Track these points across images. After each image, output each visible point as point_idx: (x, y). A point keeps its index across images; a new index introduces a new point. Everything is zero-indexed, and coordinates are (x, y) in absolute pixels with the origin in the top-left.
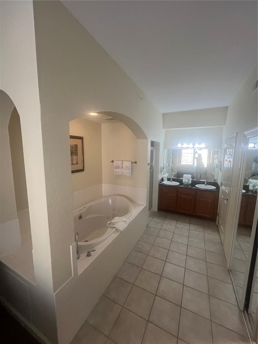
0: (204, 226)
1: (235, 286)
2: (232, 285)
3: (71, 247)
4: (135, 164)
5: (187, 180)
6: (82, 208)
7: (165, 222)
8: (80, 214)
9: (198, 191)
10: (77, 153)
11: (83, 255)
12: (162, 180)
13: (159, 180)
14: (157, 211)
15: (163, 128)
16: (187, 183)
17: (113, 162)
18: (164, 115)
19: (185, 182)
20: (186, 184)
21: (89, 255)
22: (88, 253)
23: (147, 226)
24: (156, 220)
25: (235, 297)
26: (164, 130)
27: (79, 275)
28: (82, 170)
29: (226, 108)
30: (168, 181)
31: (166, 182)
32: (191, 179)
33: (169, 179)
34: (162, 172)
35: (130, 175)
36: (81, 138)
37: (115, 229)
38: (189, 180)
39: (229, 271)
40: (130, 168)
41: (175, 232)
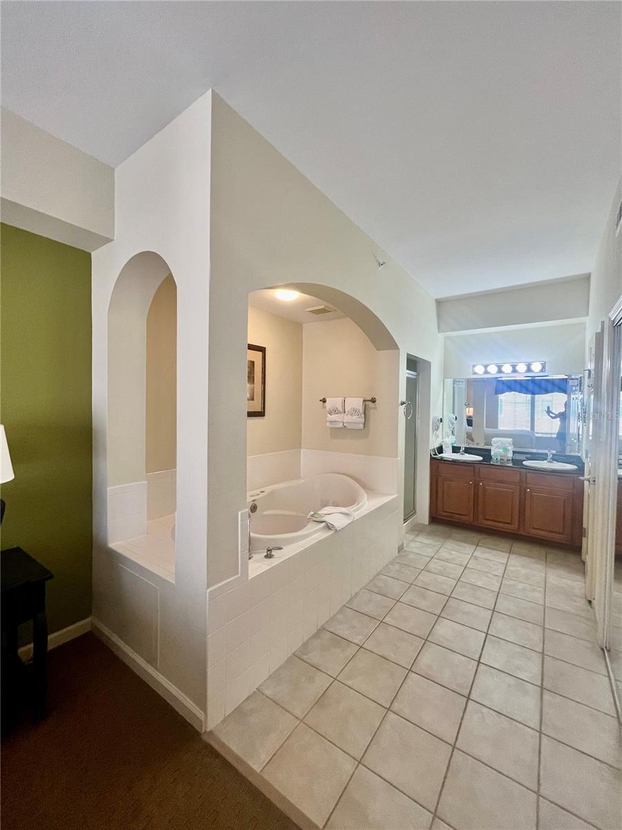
0: (546, 562)
1: (616, 680)
2: (607, 678)
3: (240, 513)
4: (370, 404)
5: (501, 450)
6: (258, 491)
7: (445, 544)
8: (254, 501)
9: (529, 475)
10: (254, 377)
11: (259, 556)
12: (440, 450)
13: (431, 448)
14: (427, 523)
15: (439, 332)
16: (501, 456)
17: (324, 401)
18: (439, 303)
19: (496, 455)
20: (499, 459)
21: (269, 556)
22: (268, 550)
23: (400, 549)
24: (423, 539)
25: (612, 701)
26: (441, 336)
27: (249, 578)
28: (261, 414)
29: (588, 277)
30: (455, 454)
31: (448, 455)
32: (511, 448)
33: (456, 450)
34: (437, 429)
35: (361, 426)
36: (262, 350)
37: (323, 524)
38: (506, 450)
39: (603, 649)
40: (362, 411)
41: (468, 566)
